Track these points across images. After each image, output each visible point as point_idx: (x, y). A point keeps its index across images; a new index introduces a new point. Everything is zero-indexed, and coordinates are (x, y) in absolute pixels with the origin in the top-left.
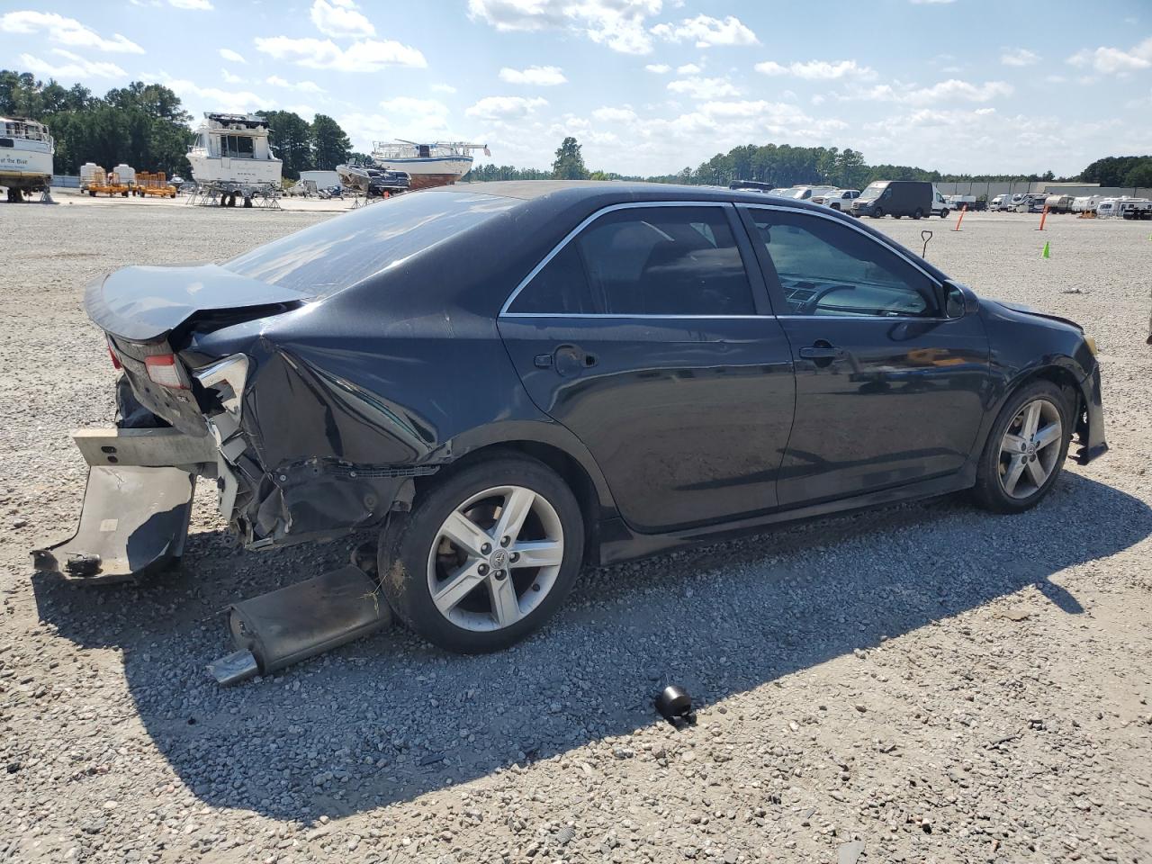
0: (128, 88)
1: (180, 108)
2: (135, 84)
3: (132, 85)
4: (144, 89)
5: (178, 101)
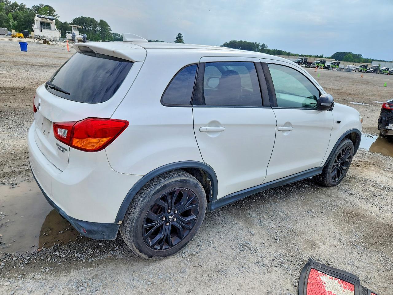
0: (39, 6)
1: (55, 13)
2: (41, 4)
3: (40, 4)
4: (43, 6)
5: (54, 11)
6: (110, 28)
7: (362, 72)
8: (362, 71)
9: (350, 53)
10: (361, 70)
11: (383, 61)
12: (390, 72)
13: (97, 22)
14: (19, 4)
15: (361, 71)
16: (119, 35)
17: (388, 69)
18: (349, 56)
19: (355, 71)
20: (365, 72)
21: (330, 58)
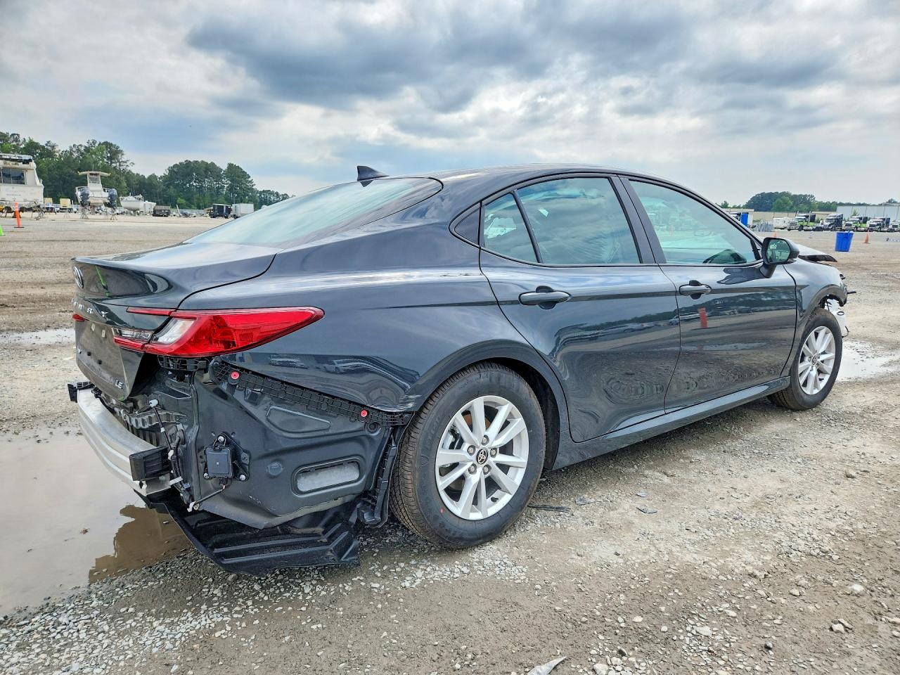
6: (250, 179)
7: (805, 230)
8: (805, 228)
9: (784, 194)
10: (802, 226)
11: (864, 205)
12: (871, 225)
13: (221, 170)
14: (43, 143)
15: (801, 228)
16: (277, 193)
17: (865, 220)
18: (784, 200)
19: (789, 230)
20: (810, 230)
21: (744, 208)
